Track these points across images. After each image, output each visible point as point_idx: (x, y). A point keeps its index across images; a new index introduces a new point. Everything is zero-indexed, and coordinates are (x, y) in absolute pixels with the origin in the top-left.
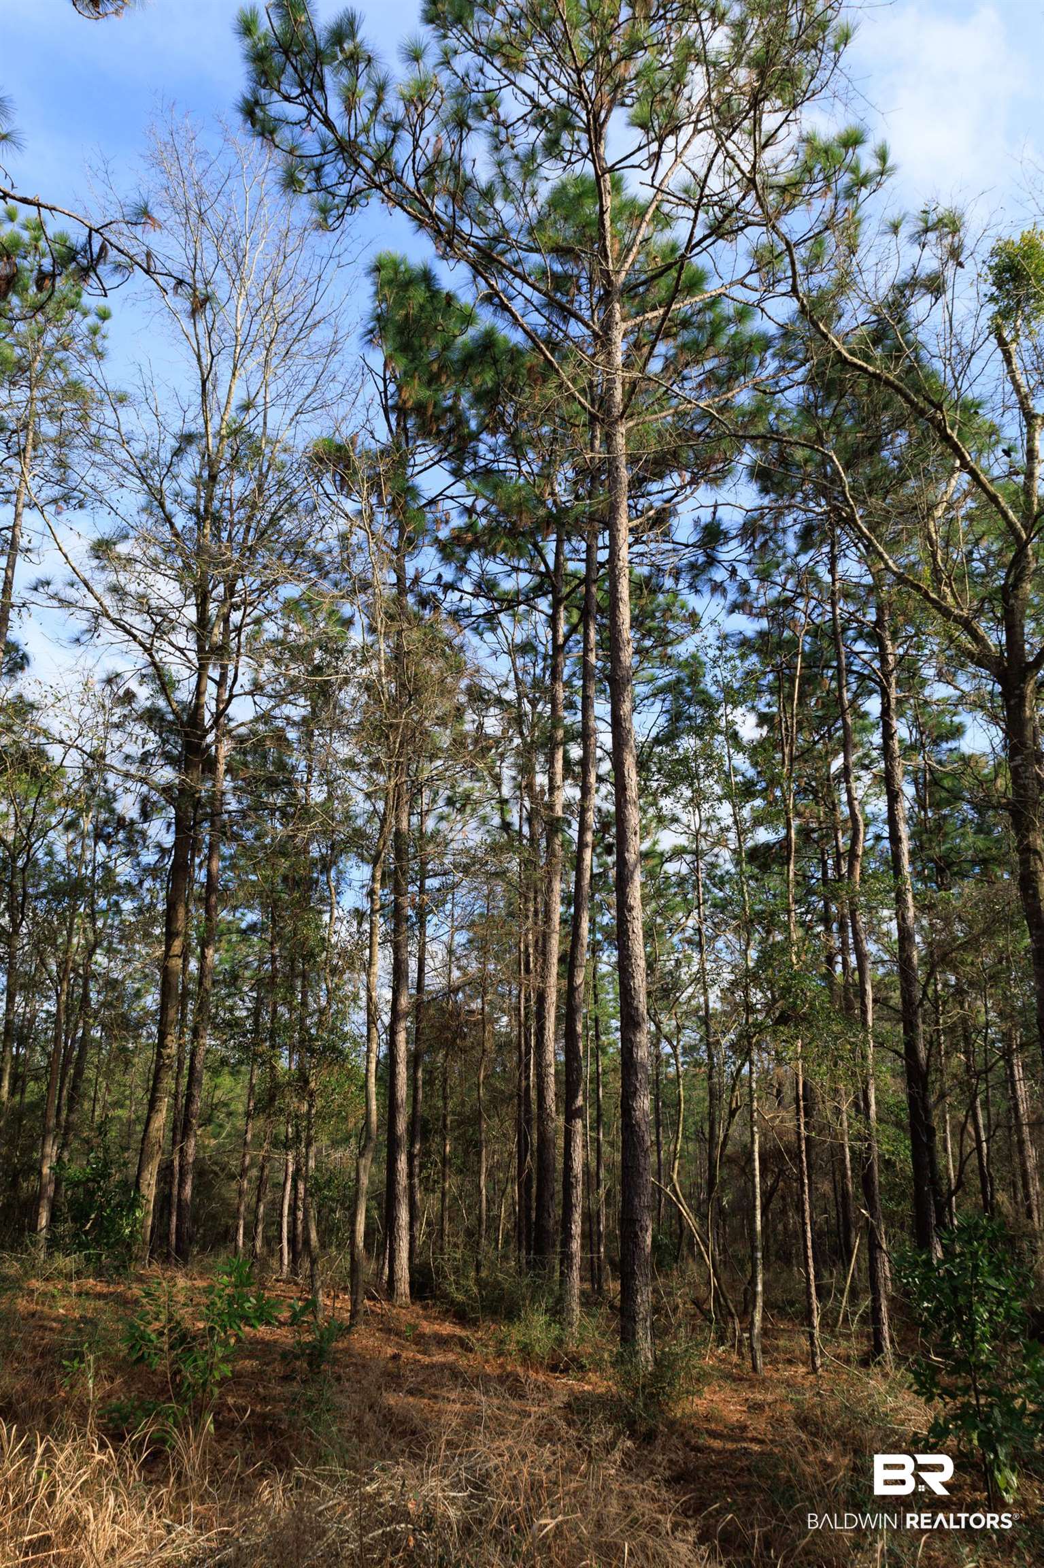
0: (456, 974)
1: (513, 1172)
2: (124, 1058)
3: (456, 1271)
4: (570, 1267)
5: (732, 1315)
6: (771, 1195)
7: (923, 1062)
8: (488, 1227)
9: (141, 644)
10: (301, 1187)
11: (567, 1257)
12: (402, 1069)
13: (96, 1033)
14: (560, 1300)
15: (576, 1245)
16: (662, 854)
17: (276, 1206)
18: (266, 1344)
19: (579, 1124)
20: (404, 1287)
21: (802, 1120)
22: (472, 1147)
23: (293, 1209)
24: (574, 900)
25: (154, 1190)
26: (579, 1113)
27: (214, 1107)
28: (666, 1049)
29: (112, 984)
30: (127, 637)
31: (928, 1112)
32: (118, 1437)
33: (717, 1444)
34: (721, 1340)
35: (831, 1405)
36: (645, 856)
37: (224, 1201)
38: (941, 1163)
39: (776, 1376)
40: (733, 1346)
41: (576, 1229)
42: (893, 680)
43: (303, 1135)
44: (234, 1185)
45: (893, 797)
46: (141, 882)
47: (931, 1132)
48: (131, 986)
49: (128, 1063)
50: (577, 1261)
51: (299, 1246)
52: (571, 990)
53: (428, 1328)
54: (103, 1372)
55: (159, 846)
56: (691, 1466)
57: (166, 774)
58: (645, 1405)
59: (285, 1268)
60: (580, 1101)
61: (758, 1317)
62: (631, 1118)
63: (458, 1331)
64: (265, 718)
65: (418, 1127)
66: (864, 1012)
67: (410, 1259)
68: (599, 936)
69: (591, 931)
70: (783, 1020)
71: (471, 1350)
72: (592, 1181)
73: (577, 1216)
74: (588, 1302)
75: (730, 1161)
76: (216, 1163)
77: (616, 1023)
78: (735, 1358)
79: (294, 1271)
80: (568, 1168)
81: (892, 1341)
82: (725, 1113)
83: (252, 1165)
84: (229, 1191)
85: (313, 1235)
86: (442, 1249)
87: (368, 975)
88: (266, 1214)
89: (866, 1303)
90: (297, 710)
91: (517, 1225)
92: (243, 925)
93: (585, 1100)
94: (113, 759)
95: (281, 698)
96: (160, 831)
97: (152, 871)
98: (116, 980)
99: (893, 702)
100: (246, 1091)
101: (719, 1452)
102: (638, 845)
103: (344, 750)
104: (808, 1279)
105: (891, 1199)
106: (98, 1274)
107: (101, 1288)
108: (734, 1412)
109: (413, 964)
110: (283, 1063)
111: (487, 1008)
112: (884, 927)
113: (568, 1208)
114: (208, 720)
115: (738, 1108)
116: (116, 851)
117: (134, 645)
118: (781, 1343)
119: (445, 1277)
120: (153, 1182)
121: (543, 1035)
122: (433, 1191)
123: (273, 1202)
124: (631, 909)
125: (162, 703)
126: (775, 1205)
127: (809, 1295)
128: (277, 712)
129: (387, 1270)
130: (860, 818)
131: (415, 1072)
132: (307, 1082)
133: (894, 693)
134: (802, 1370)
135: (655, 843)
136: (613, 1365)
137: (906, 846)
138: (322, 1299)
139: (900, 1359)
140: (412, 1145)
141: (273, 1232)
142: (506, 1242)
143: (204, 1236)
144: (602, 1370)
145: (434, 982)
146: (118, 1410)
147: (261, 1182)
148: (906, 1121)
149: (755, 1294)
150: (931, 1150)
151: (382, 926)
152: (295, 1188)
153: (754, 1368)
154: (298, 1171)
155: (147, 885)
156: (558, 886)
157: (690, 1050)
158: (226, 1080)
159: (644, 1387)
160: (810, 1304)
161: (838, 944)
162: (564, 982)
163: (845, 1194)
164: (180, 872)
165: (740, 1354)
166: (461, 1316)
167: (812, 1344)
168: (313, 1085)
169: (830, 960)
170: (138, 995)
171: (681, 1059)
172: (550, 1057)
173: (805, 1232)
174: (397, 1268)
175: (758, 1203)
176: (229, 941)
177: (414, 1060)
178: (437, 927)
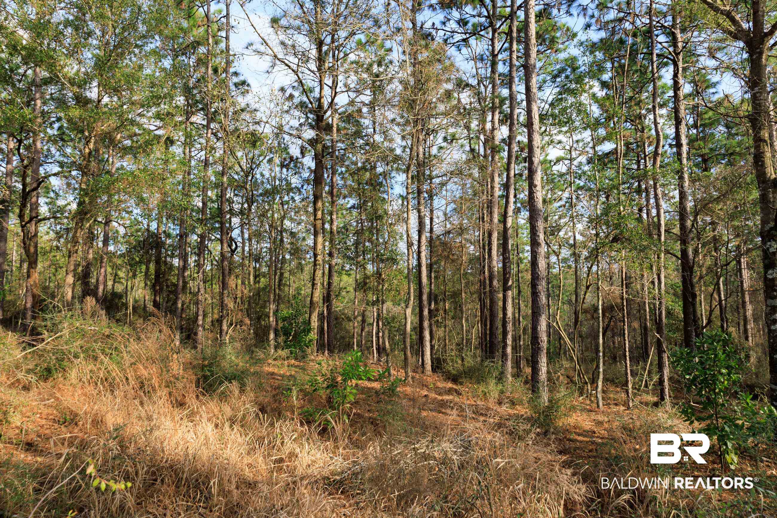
0: (448, 226)
1: (479, 318)
2: (301, 268)
3: (452, 361)
4: (506, 360)
5: (586, 383)
6: (607, 328)
7: (691, 262)
8: (467, 343)
9: (293, 71)
10: (380, 323)
11: (504, 355)
12: (424, 269)
13: (288, 257)
14: (502, 373)
15: (509, 350)
16: (551, 161)
17: (370, 334)
18: (369, 388)
19: (510, 293)
20: (428, 367)
21: (624, 290)
22: (458, 307)
23: (377, 334)
24: (506, 186)
25: (316, 324)
26: (509, 288)
27: (341, 289)
28: (553, 259)
29: (293, 234)
30: (287, 67)
31: (692, 286)
32: (309, 423)
33: (580, 438)
34: (581, 394)
35: (638, 424)
36: (542, 163)
37: (348, 332)
38: (699, 313)
39: (609, 411)
40: (587, 397)
41: (509, 342)
42: (681, 57)
43: (380, 299)
44: (351, 324)
45: (678, 122)
46: (302, 186)
47: (694, 296)
48: (301, 235)
49: (302, 270)
50: (510, 357)
51: (381, 350)
52: (505, 230)
53: (440, 385)
54: (300, 397)
55: (309, 168)
56: (567, 447)
57: (309, 134)
58: (544, 420)
59: (375, 358)
60: (510, 283)
61: (600, 383)
62: (536, 288)
63: (455, 387)
64: (352, 103)
65: (432, 297)
66: (659, 235)
67: (431, 355)
68: (519, 205)
69: (515, 203)
70: (616, 240)
71: (461, 394)
72: (516, 322)
73: (510, 337)
74: (516, 376)
75: (585, 311)
76: (343, 314)
77: (528, 248)
78: (588, 402)
79: (379, 360)
80: (505, 314)
81: (670, 397)
82: (584, 288)
83: (358, 315)
84: (349, 326)
85: (387, 343)
86: (445, 351)
87: (407, 224)
88: (365, 337)
89: (656, 378)
90: (366, 98)
91: (481, 344)
92: (349, 206)
93: (513, 283)
94: (286, 128)
95: (358, 92)
96: (309, 162)
97: (307, 181)
98: (295, 233)
99: (680, 69)
100: (354, 282)
101: (581, 442)
102: (538, 157)
103: (390, 115)
104: (626, 366)
105: (670, 331)
106: (296, 359)
107: (297, 363)
108: (587, 424)
109: (427, 221)
110: (369, 267)
111: (463, 242)
112: (671, 194)
113: (505, 333)
114: (326, 106)
115: (591, 285)
116: (291, 172)
117: (290, 71)
118: (612, 396)
119: (447, 364)
120: (316, 320)
121: (491, 253)
122: (440, 327)
123: (369, 332)
124: (536, 186)
125: (305, 99)
126: (609, 334)
127: (626, 374)
128: (358, 100)
129: (420, 360)
130: (661, 133)
131: (431, 273)
132: (380, 275)
133: (680, 65)
134: (622, 408)
135: (547, 155)
136: (529, 402)
137: (685, 149)
138: (392, 372)
139: (674, 405)
140: (430, 305)
141: (369, 344)
142: (476, 348)
143: (339, 346)
144: (523, 404)
145: (438, 230)
146: (307, 412)
147: (364, 321)
148: (680, 292)
149: (599, 372)
150: (694, 305)
151: (413, 203)
152: (378, 325)
153: (598, 406)
154: (378, 315)
155: (305, 187)
156: (497, 179)
157: (565, 260)
158: (345, 278)
159: (543, 412)
160: (627, 378)
161: (645, 203)
162: (502, 226)
163: (646, 328)
164: (318, 181)
165: (590, 400)
166: (455, 379)
167: (628, 396)
168: (383, 276)
169: (640, 210)
170: (304, 239)
171: (561, 265)
172: (495, 263)
173: (625, 344)
174: (425, 359)
175: (601, 330)
176: (342, 214)
177: (430, 267)
178: (438, 202)
